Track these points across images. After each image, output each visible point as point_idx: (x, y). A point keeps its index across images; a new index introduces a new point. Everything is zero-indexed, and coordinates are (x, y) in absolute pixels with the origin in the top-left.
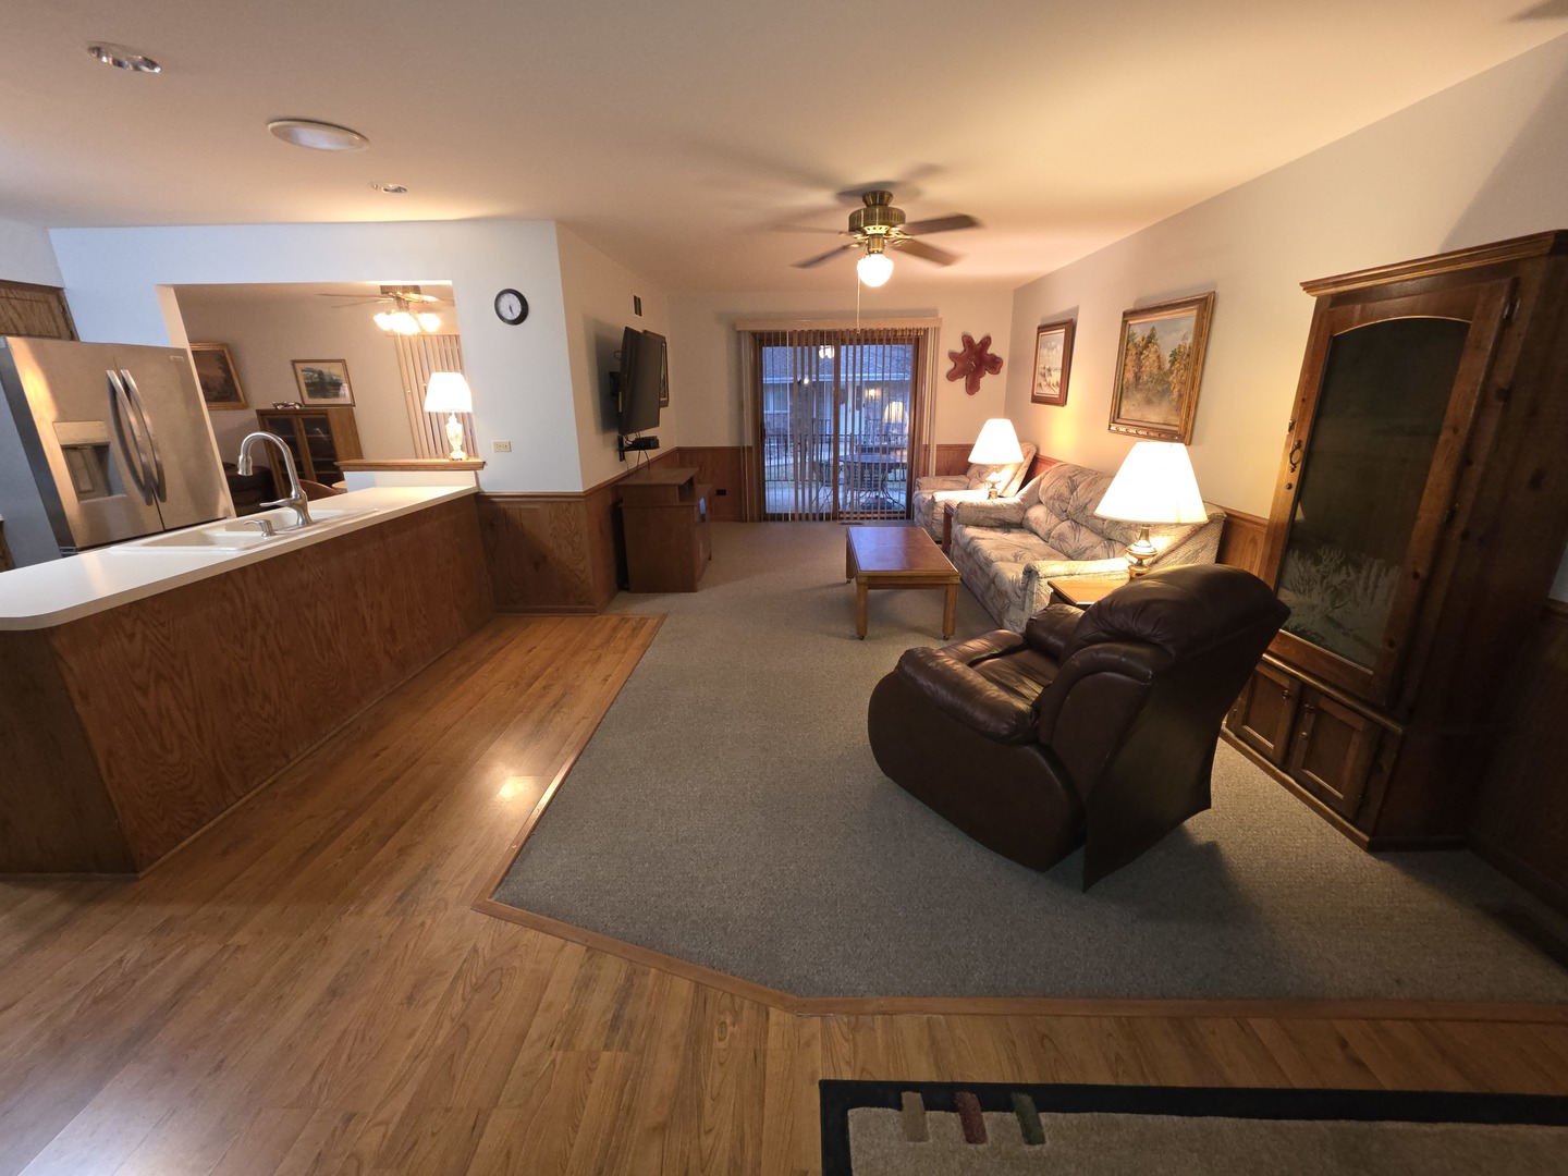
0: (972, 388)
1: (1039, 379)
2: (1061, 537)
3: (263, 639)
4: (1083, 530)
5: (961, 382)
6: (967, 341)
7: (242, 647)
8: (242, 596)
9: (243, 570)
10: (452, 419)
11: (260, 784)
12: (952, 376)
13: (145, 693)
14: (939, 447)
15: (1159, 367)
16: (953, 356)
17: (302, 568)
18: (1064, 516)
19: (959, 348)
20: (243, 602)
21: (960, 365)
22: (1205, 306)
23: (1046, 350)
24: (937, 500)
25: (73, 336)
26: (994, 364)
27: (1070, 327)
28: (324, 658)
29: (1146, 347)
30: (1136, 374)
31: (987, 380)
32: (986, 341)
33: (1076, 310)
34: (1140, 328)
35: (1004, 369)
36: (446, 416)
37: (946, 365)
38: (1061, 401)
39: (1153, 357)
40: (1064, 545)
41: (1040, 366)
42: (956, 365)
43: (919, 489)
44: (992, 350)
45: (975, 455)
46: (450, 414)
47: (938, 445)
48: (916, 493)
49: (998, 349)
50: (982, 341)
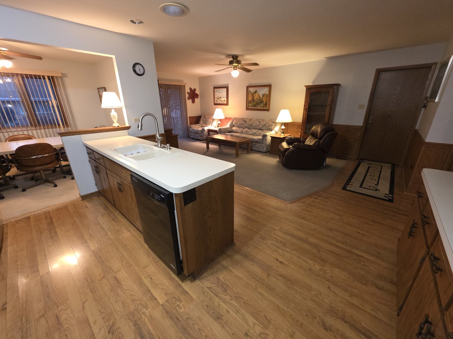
0: (193, 102)
1: (216, 100)
2: (247, 131)
4: (252, 130)
5: (191, 100)
6: (191, 89)
10: (113, 111)
12: (189, 99)
14: (190, 117)
15: (259, 97)
16: (188, 93)
18: (245, 127)
19: (189, 91)
21: (190, 96)
22: (269, 86)
23: (218, 93)
26: (197, 96)
27: (227, 88)
29: (255, 93)
30: (252, 99)
31: (196, 100)
32: (195, 90)
33: (228, 84)
34: (252, 90)
35: (199, 97)
36: (111, 109)
37: (187, 96)
38: (227, 104)
39: (257, 95)
40: (249, 133)
41: (216, 96)
42: (189, 96)
43: (191, 128)
44: (196, 92)
45: (214, 117)
46: (112, 109)
47: (189, 117)
48: (191, 129)
49: (197, 92)
50: (194, 90)
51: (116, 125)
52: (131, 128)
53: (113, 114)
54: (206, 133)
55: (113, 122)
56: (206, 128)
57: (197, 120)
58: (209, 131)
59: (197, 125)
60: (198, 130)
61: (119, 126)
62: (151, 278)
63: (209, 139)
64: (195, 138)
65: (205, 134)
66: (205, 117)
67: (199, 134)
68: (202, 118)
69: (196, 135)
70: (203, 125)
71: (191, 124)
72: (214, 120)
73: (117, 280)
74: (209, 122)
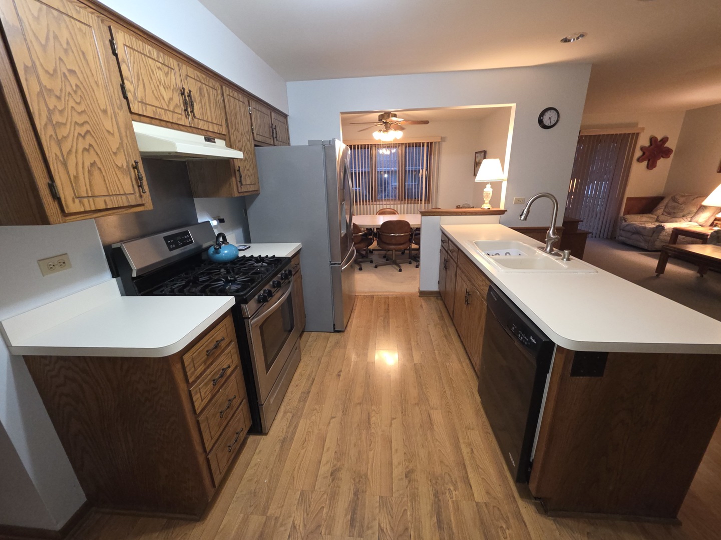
0: (651, 166)
5: (645, 163)
6: (653, 139)
10: (488, 186)
12: (640, 160)
14: (630, 199)
16: (642, 149)
19: (648, 144)
21: (647, 153)
24: (666, 228)
25: (289, 144)
26: (667, 153)
31: (661, 161)
32: (665, 140)
35: (672, 156)
36: (486, 183)
37: (638, 153)
42: (644, 153)
43: (625, 221)
44: (667, 145)
45: (706, 202)
46: (488, 183)
47: (628, 198)
48: (624, 223)
49: (671, 144)
50: (661, 140)
51: (486, 206)
52: (506, 213)
53: (488, 190)
54: (665, 237)
55: (483, 202)
56: (669, 226)
57: (648, 205)
58: (677, 232)
59: (646, 215)
60: (645, 228)
61: (489, 209)
62: (472, 450)
63: (671, 250)
64: (630, 242)
65: (661, 237)
66: (674, 199)
67: (643, 235)
68: (665, 202)
69: (634, 236)
70: (662, 218)
71: (628, 212)
72: (703, 208)
73: (430, 420)
74: (686, 212)
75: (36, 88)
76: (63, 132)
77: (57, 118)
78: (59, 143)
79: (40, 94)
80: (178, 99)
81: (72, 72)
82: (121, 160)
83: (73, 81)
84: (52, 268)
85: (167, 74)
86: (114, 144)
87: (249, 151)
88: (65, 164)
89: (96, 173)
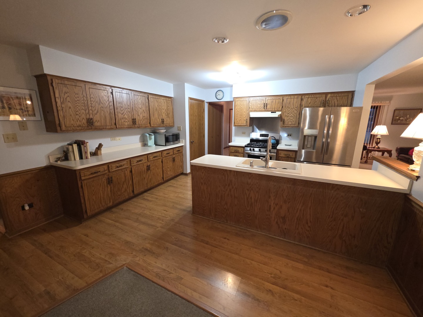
3: (230, 190)
7: (224, 188)
8: (228, 177)
9: (230, 171)
11: (218, 220)
13: (202, 185)
17: (250, 178)
20: (228, 178)
28: (248, 207)
75: (236, 111)
76: (238, 116)
77: (238, 114)
78: (237, 117)
79: (237, 112)
80: (263, 106)
81: (242, 108)
82: (245, 119)
83: (241, 109)
84: (243, 134)
85: (261, 102)
86: (244, 116)
87: (295, 113)
88: (237, 119)
89: (240, 120)
